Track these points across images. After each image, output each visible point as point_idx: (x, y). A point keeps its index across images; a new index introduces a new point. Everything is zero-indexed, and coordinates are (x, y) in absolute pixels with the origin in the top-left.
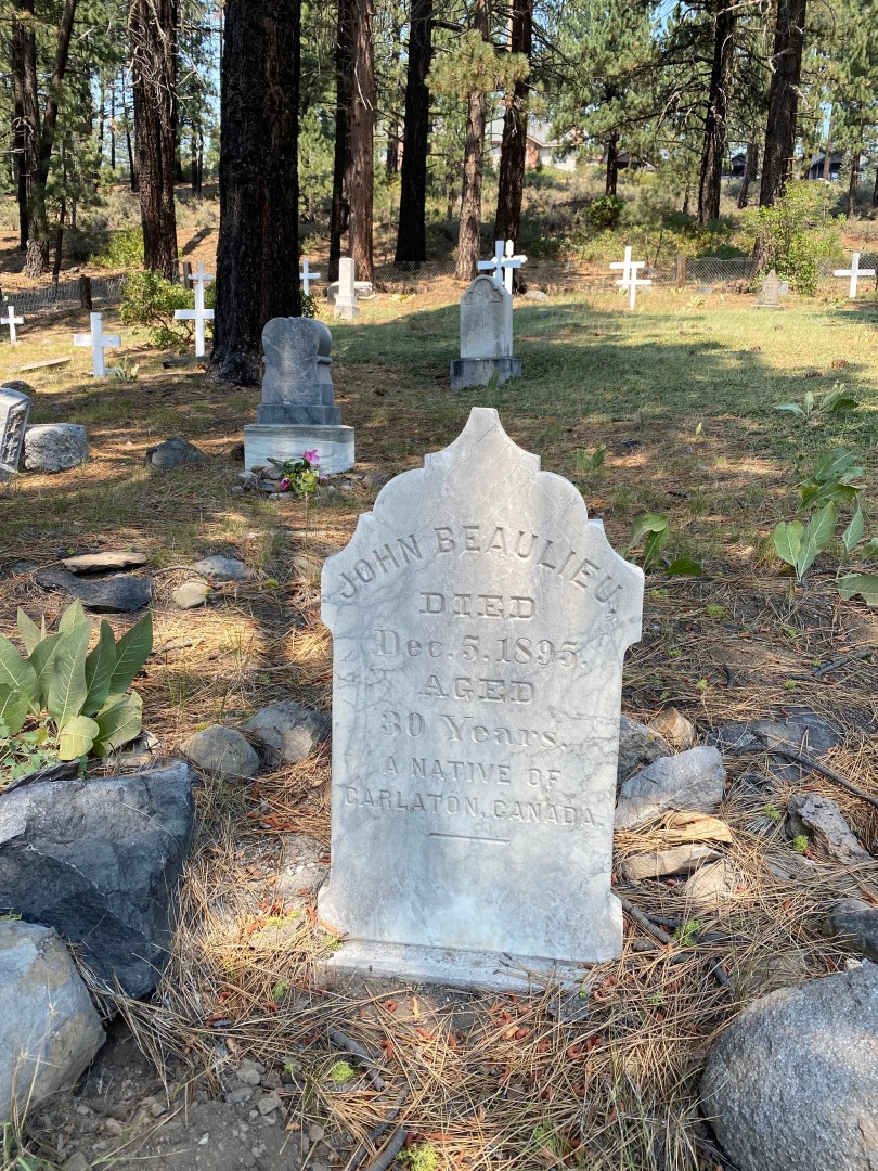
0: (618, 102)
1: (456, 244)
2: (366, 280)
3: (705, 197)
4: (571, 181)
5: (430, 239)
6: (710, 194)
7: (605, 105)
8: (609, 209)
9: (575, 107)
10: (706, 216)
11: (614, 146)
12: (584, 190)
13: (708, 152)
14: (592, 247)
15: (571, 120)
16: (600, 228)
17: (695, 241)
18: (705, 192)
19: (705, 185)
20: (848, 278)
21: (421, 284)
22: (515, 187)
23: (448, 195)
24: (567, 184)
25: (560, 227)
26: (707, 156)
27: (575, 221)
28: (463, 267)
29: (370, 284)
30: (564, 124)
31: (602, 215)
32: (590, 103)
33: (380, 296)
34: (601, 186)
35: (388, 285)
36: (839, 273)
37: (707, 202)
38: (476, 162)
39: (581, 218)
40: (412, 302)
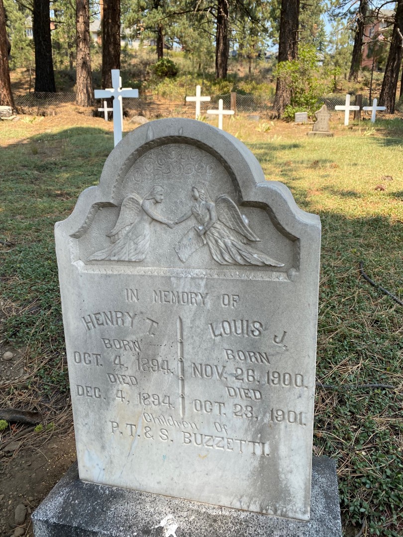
0: (161, 9)
1: (76, 83)
2: (8, 105)
3: (219, 61)
4: (137, 54)
5: (58, 79)
6: (222, 61)
7: (154, 10)
8: (166, 66)
9: (139, 11)
10: (221, 72)
11: (161, 34)
12: (145, 58)
13: (219, 36)
14: (161, 87)
15: (137, 17)
16: (161, 77)
17: (217, 86)
18: (219, 59)
19: (219, 54)
20: (343, 111)
21: (50, 109)
22: (115, 39)
23: (69, 55)
24: (136, 55)
25: (139, 76)
26: (219, 38)
27: (146, 72)
28: (81, 97)
29: (10, 108)
30: (133, 20)
31: (162, 69)
32: (147, 8)
33: (18, 117)
34: (155, 56)
35: (26, 108)
36: (337, 108)
37: (221, 64)
38: (85, 22)
39: (150, 71)
40: (41, 124)
